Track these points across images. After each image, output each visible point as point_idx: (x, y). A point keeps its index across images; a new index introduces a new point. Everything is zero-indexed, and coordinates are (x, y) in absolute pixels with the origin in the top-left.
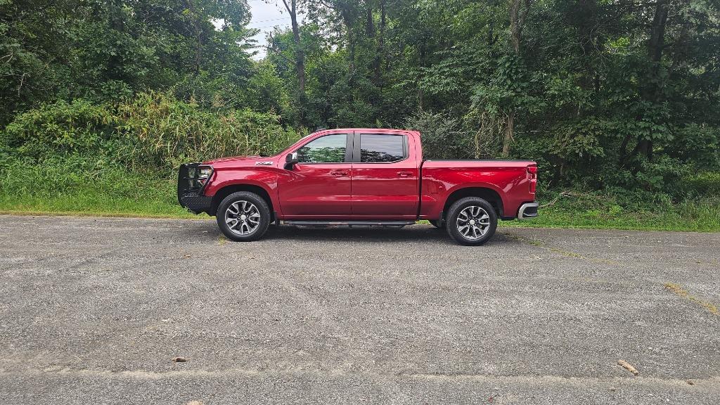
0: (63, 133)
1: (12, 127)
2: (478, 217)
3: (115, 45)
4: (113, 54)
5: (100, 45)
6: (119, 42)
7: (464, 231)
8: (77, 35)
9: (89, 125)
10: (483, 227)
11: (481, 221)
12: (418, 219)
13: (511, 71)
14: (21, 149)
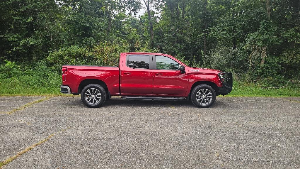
0: (71, 60)
1: (49, 58)
3: (88, 22)
4: (88, 26)
5: (83, 22)
6: (90, 21)
8: (74, 18)
9: (82, 56)
13: (267, 27)
14: (53, 68)
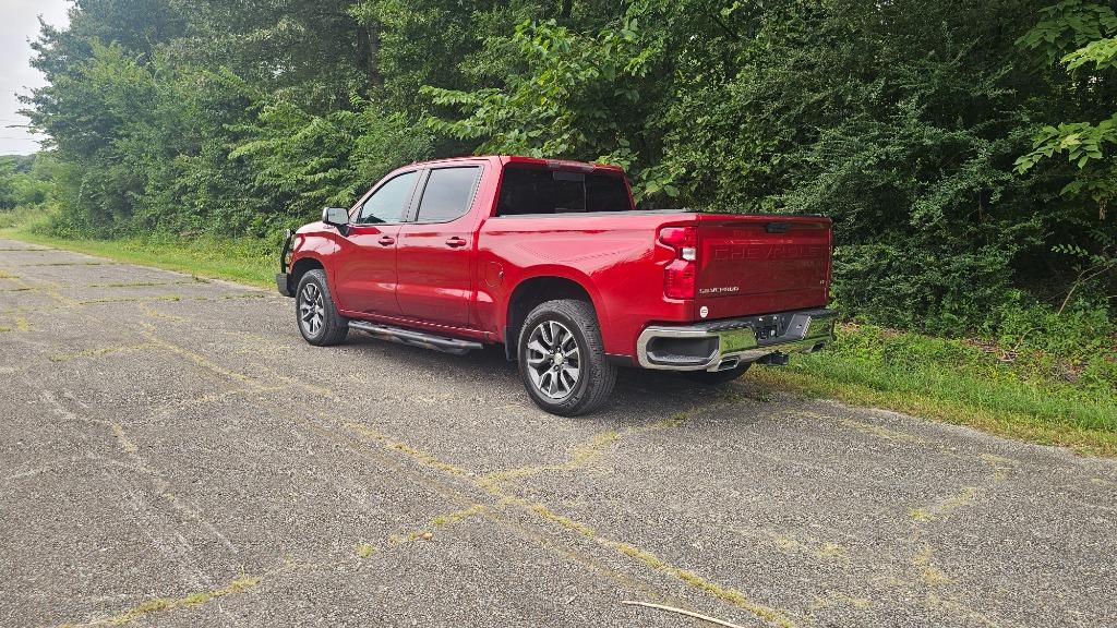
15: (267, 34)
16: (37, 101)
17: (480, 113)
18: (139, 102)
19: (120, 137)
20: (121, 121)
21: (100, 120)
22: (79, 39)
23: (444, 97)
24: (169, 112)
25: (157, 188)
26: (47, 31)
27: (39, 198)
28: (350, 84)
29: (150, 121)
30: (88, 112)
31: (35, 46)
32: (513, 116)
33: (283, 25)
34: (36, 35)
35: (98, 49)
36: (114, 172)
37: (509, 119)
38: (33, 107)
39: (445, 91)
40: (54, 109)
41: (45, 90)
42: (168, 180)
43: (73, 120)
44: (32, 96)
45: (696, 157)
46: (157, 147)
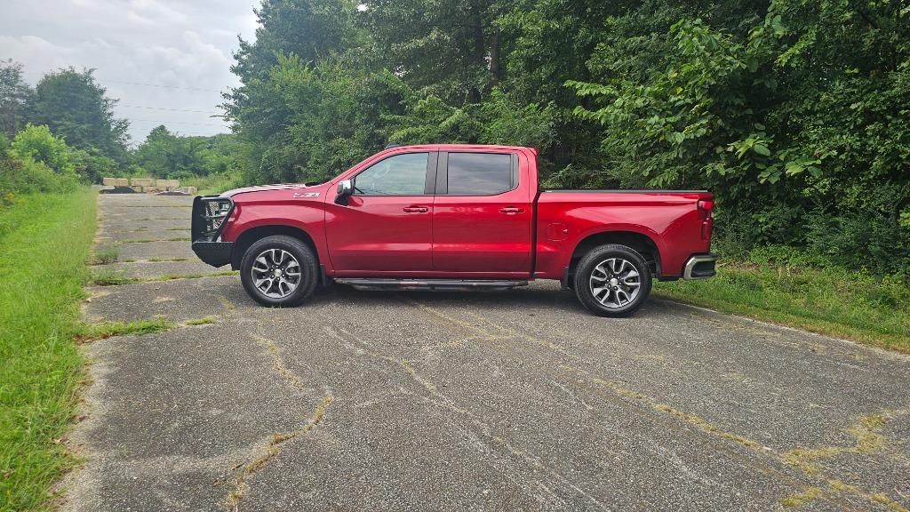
2: (622, 274)
7: (601, 295)
10: (632, 289)
11: (627, 281)
12: (532, 277)
15: (421, 43)
16: (235, 97)
17: (619, 102)
18: (308, 97)
19: (292, 125)
20: (292, 112)
21: (278, 112)
22: (265, 51)
23: (584, 89)
24: (329, 106)
25: (317, 162)
26: (243, 45)
27: (222, 168)
28: (481, 81)
29: (316, 112)
30: (270, 105)
31: (236, 57)
32: (649, 105)
33: (433, 36)
34: (237, 49)
35: (281, 58)
36: (287, 149)
37: (646, 107)
38: (231, 102)
39: (586, 85)
40: (248, 103)
41: (242, 90)
42: (326, 156)
43: (260, 111)
44: (232, 94)
45: (848, 139)
46: (320, 132)
